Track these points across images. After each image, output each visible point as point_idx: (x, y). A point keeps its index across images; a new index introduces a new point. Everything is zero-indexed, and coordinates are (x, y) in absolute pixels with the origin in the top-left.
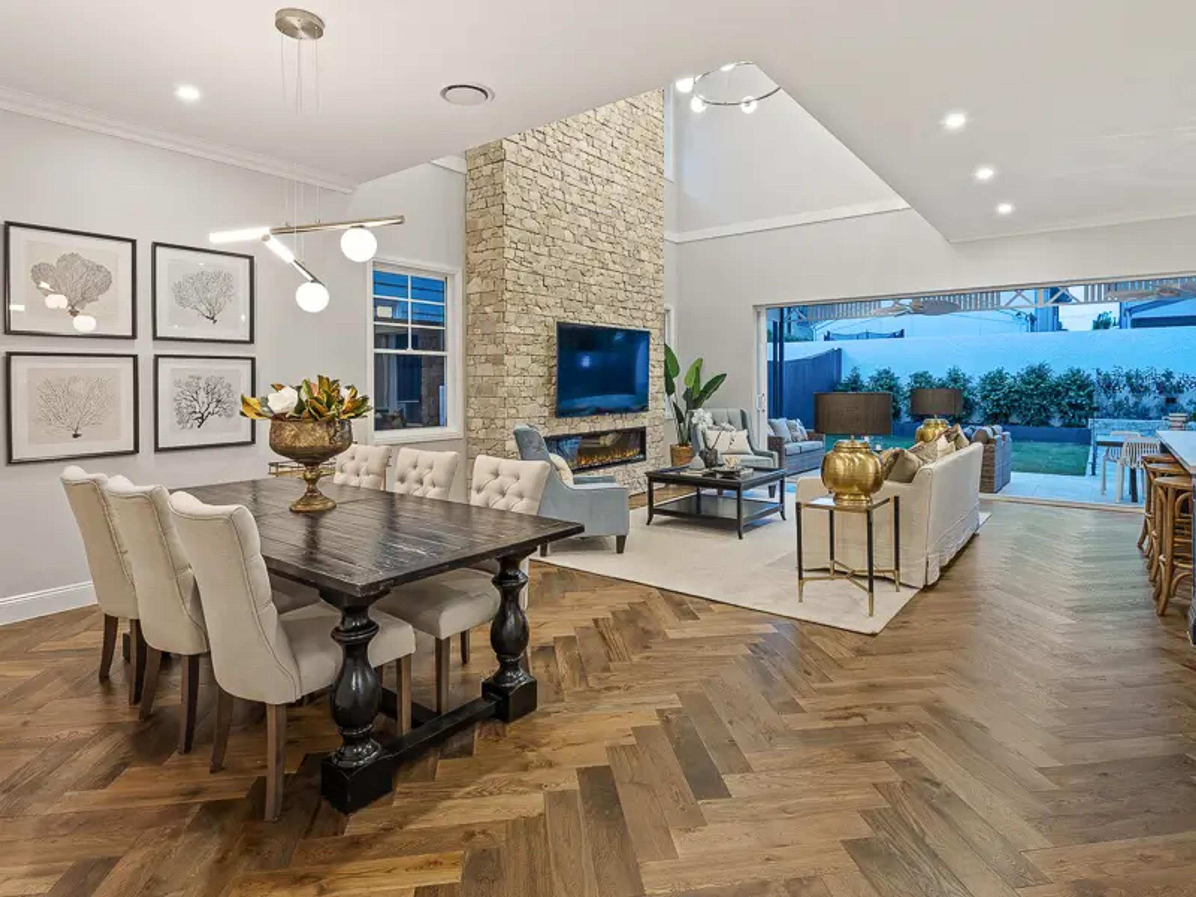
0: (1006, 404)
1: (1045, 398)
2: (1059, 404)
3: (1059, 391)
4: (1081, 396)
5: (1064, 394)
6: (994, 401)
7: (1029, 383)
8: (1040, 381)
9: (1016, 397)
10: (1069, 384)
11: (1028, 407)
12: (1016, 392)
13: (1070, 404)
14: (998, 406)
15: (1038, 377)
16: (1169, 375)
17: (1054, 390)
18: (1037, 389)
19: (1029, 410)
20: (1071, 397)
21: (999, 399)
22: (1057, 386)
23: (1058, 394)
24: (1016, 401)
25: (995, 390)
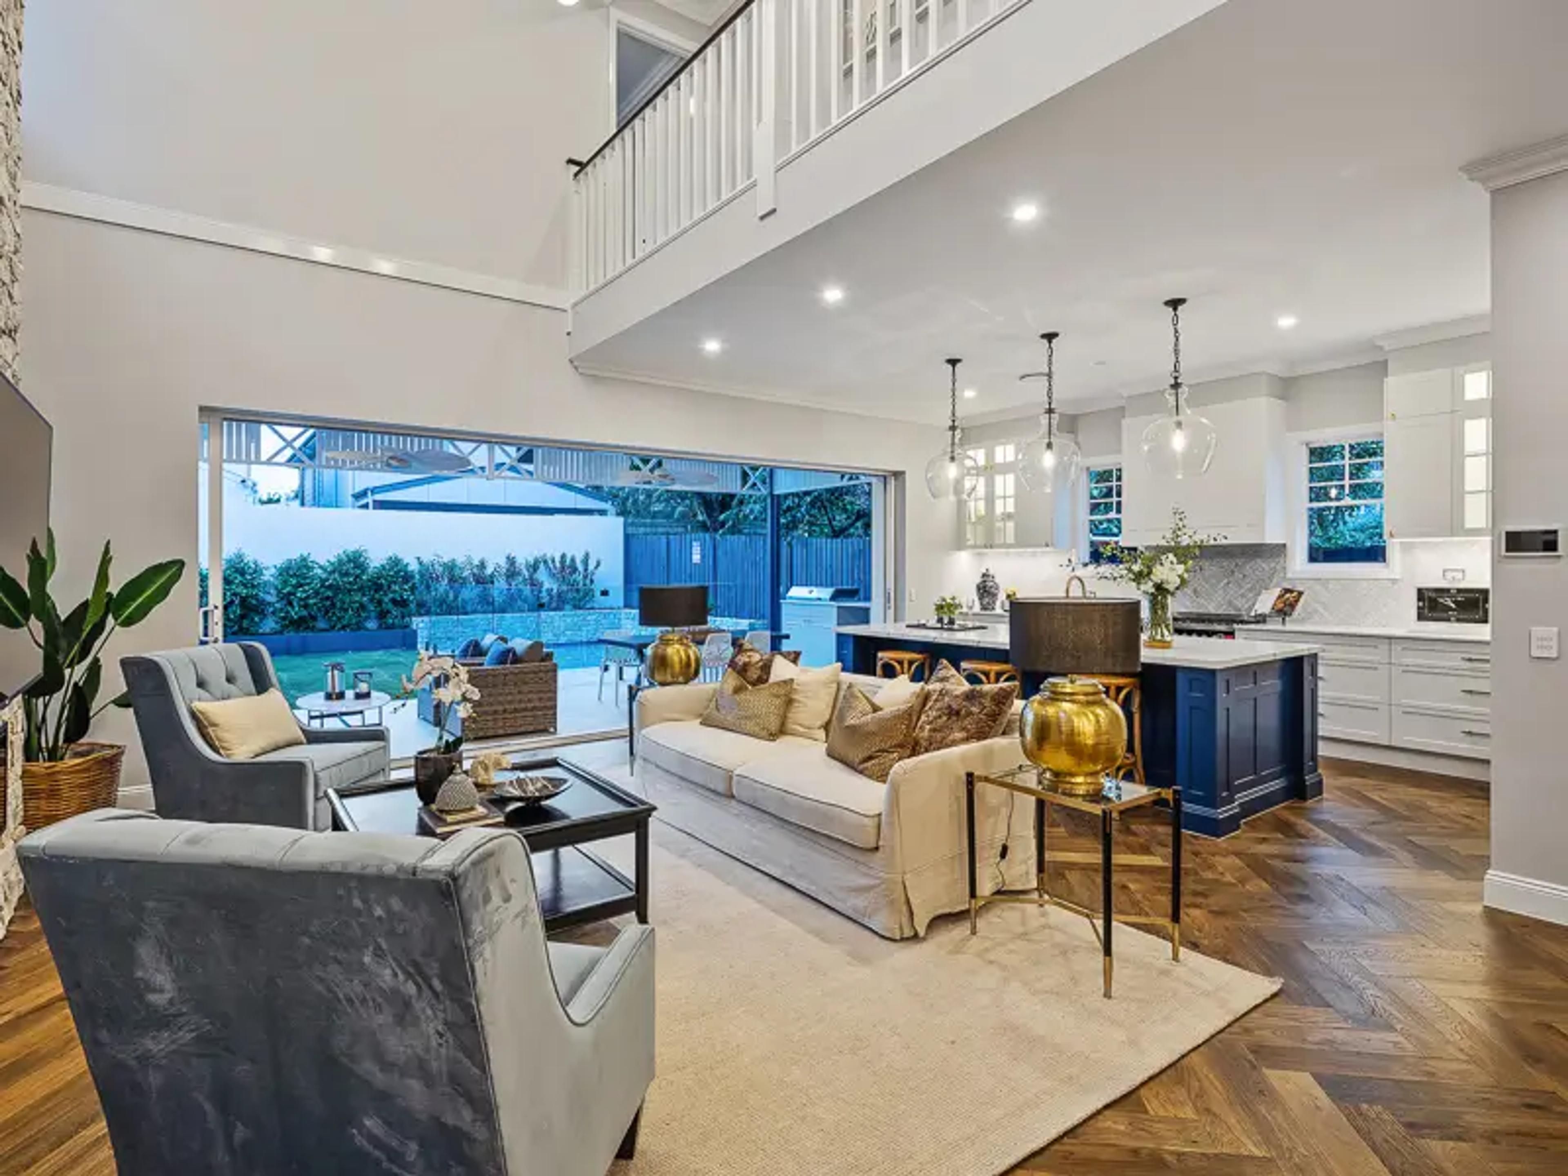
0: (315, 604)
1: (364, 595)
2: (380, 602)
3: (381, 585)
4: (406, 590)
5: (385, 588)
6: (301, 599)
7: (347, 574)
8: (358, 572)
9: (329, 593)
10: (392, 576)
11: (346, 606)
12: (330, 587)
13: (394, 601)
14: (306, 606)
15: (356, 567)
16: (482, 565)
17: (375, 584)
18: (356, 583)
19: (346, 610)
20: (395, 592)
21: (308, 597)
22: (379, 578)
23: (378, 587)
24: (328, 598)
25: (301, 586)
